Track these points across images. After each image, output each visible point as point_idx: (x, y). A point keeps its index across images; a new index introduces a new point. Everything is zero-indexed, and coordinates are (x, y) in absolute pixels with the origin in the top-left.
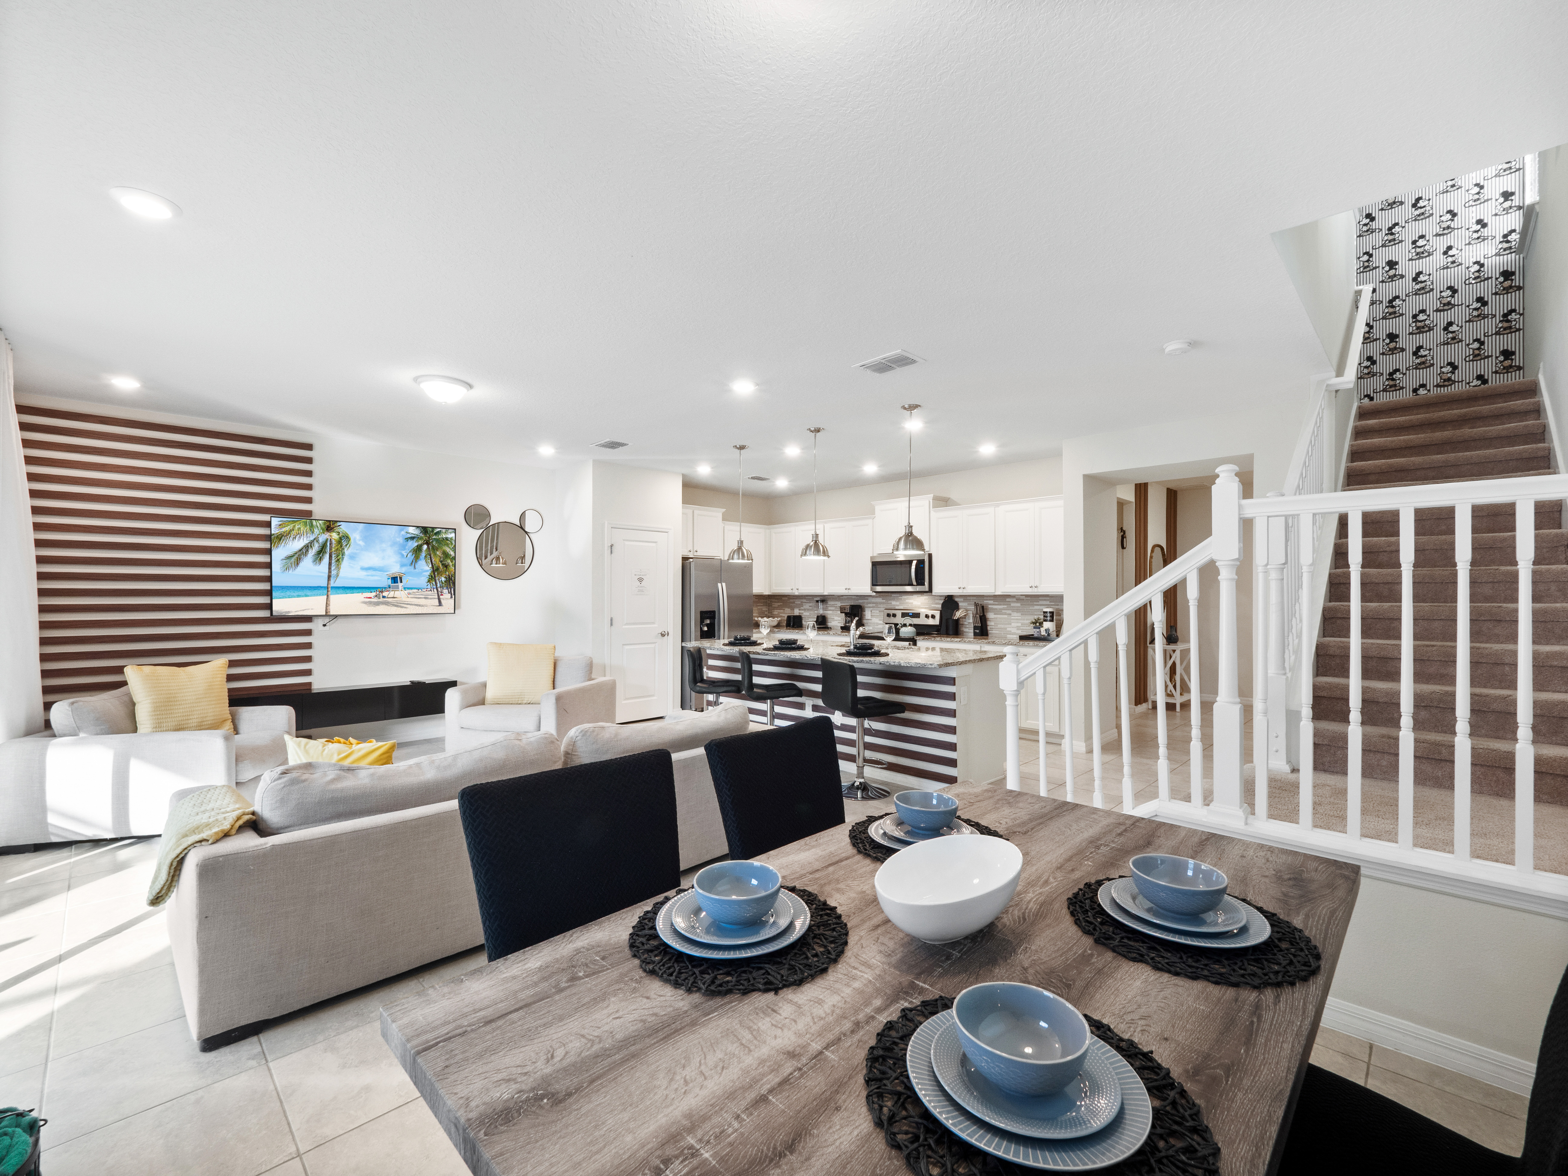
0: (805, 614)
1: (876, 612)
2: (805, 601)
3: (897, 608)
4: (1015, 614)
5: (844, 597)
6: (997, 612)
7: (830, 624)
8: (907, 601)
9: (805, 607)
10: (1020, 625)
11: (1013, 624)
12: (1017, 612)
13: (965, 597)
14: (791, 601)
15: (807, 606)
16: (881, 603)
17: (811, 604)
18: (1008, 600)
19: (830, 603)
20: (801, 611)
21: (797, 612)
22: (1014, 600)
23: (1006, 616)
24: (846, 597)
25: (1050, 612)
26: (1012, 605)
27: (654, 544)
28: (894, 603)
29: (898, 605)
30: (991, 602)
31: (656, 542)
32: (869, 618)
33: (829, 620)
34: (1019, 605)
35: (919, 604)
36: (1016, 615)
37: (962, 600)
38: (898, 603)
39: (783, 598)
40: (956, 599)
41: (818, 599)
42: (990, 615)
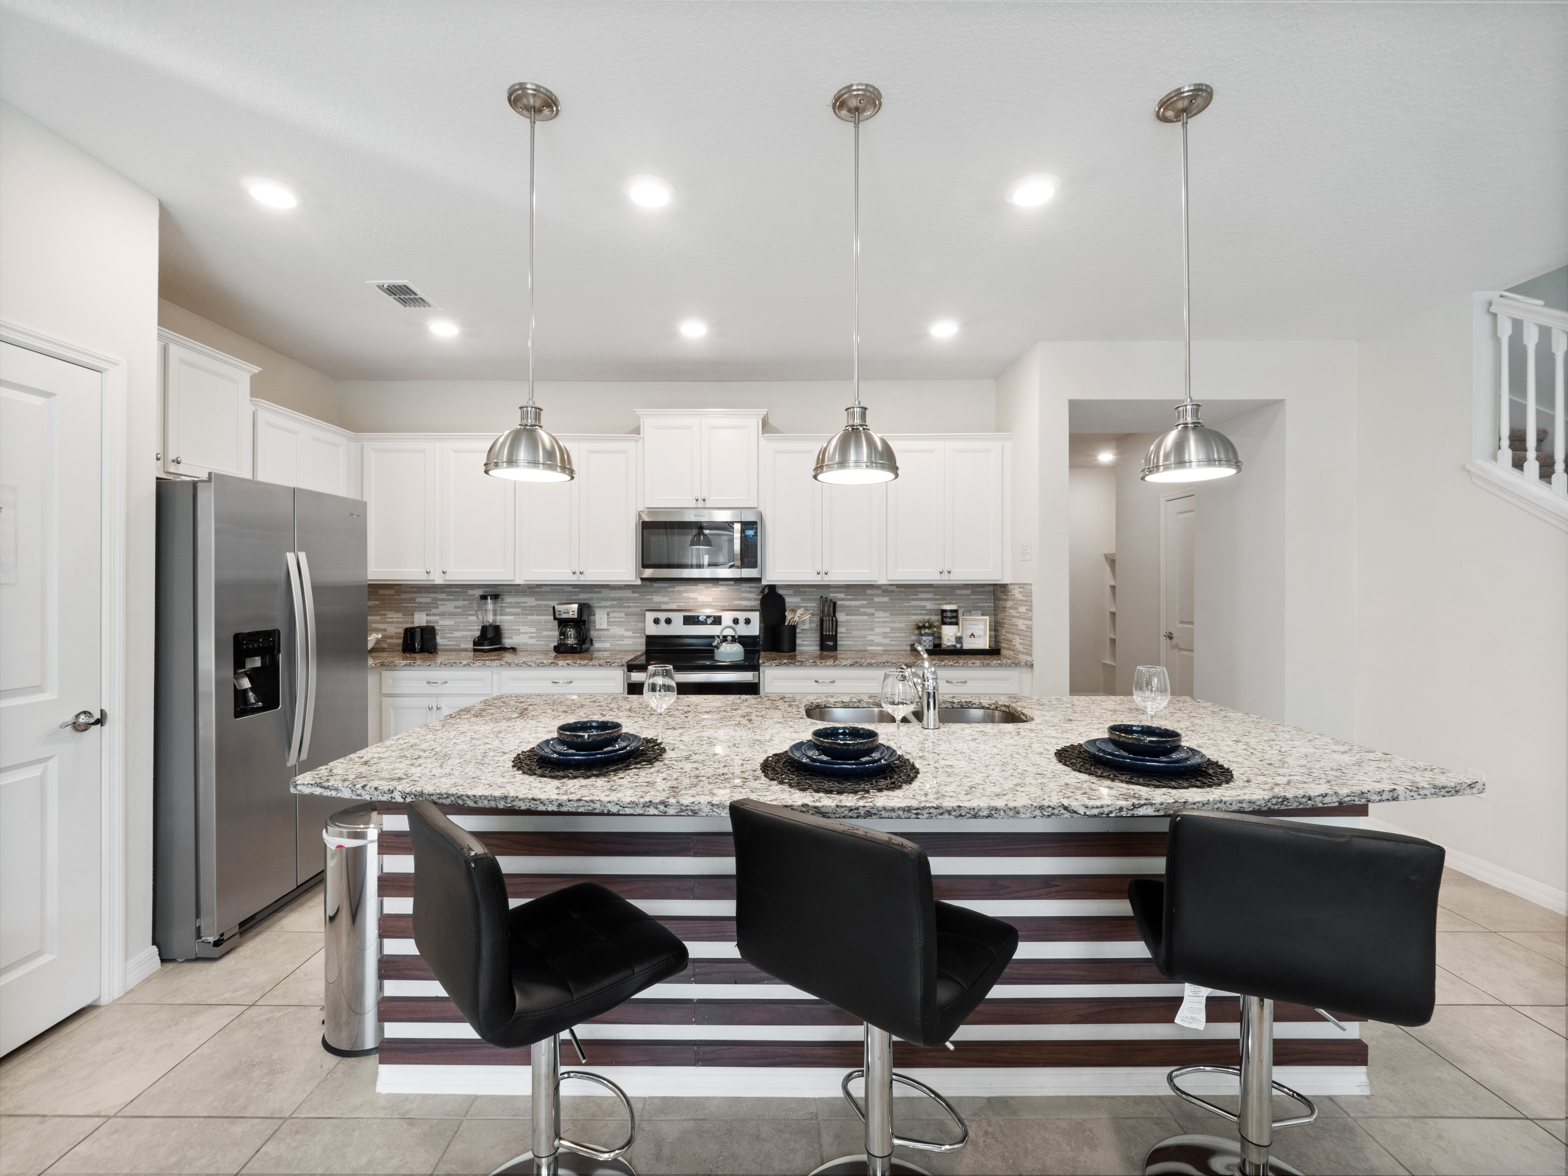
0: (441, 623)
1: (619, 615)
2: (443, 596)
3: (664, 607)
4: (880, 614)
5: (544, 589)
6: (850, 611)
7: (507, 642)
8: (685, 595)
9: (442, 609)
10: (888, 630)
11: (877, 630)
12: (884, 611)
13: (798, 589)
14: (404, 596)
15: (449, 606)
16: (628, 599)
17: (460, 603)
18: (869, 592)
19: (508, 600)
20: (432, 618)
21: (420, 620)
22: (880, 592)
23: (866, 618)
24: (548, 589)
25: (952, 611)
26: (876, 599)
27: (39, 401)
28: (657, 598)
29: (667, 603)
30: (842, 596)
31: (47, 395)
32: (605, 626)
33: (506, 633)
34: (886, 599)
35: (710, 599)
36: (881, 616)
37: (791, 592)
38: (666, 599)
39: (381, 592)
40: (780, 592)
41: (480, 592)
42: (841, 617)
